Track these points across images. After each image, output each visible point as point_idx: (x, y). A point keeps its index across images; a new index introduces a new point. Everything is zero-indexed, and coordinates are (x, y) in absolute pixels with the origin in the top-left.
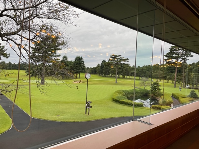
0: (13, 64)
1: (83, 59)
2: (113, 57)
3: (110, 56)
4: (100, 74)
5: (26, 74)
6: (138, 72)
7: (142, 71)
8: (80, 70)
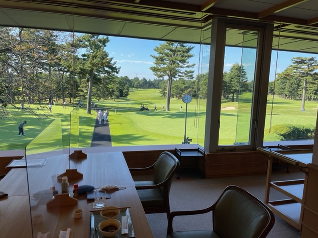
0: (148, 80)
1: (244, 69)
2: (296, 62)
3: (292, 60)
5: (161, 95)
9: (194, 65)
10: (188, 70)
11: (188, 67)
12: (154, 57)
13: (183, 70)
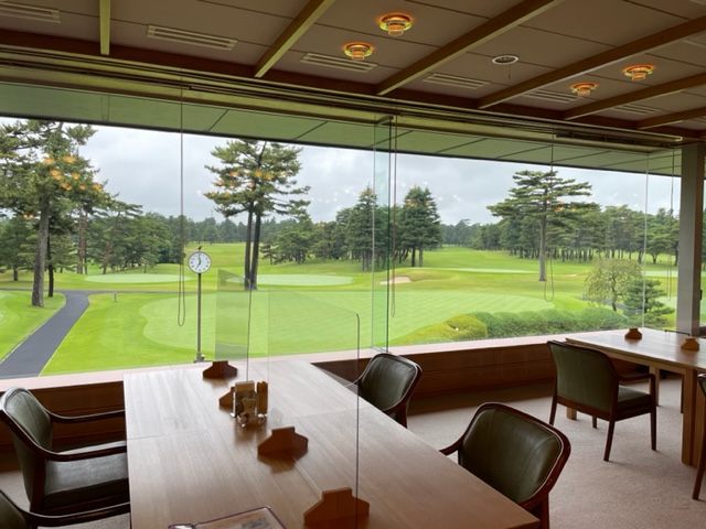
2: (524, 182)
3: (516, 178)
4: (508, 249)
9: (307, 188)
10: (297, 198)
11: (295, 192)
12: (213, 170)
13: (286, 199)
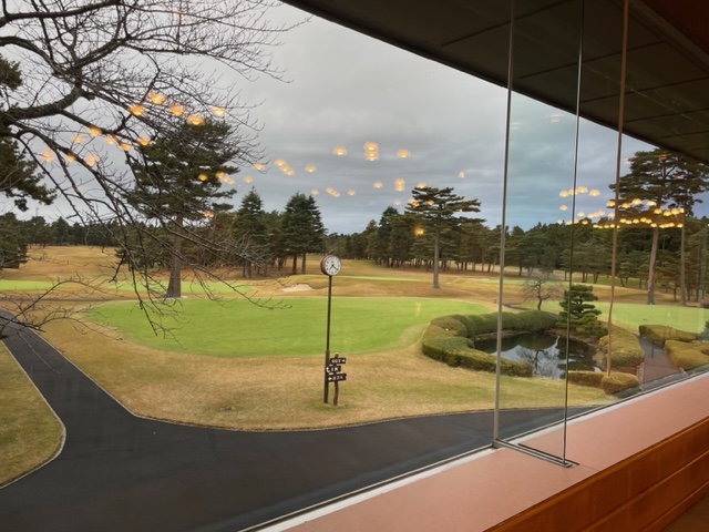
0: (72, 225)
2: (422, 197)
3: (414, 192)
4: (375, 258)
6: (514, 249)
7: (531, 245)
8: (305, 245)
10: (220, 201)
